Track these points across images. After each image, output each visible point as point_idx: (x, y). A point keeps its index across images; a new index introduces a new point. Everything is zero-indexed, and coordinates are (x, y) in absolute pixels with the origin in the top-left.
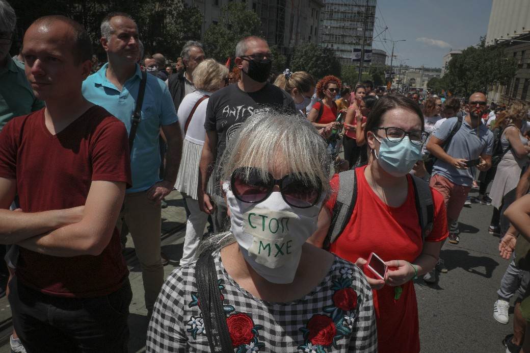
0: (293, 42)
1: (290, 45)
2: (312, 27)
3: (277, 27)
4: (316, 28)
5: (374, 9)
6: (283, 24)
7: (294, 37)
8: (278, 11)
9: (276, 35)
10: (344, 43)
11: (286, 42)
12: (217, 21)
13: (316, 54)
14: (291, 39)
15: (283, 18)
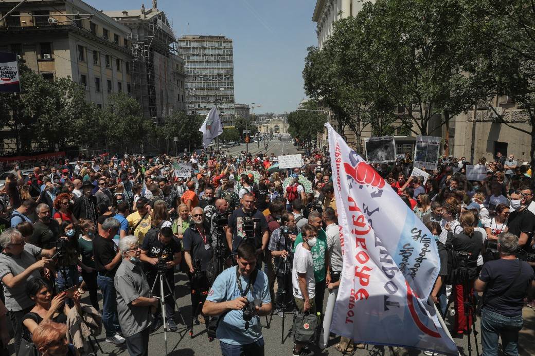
0: (164, 112)
1: (163, 114)
2: (178, 95)
3: (150, 101)
4: (182, 96)
5: (233, 70)
6: (154, 99)
7: (164, 108)
8: (149, 89)
9: (150, 108)
10: (209, 102)
11: (158, 112)
12: (100, 104)
13: (184, 121)
14: (162, 109)
15: (154, 94)
